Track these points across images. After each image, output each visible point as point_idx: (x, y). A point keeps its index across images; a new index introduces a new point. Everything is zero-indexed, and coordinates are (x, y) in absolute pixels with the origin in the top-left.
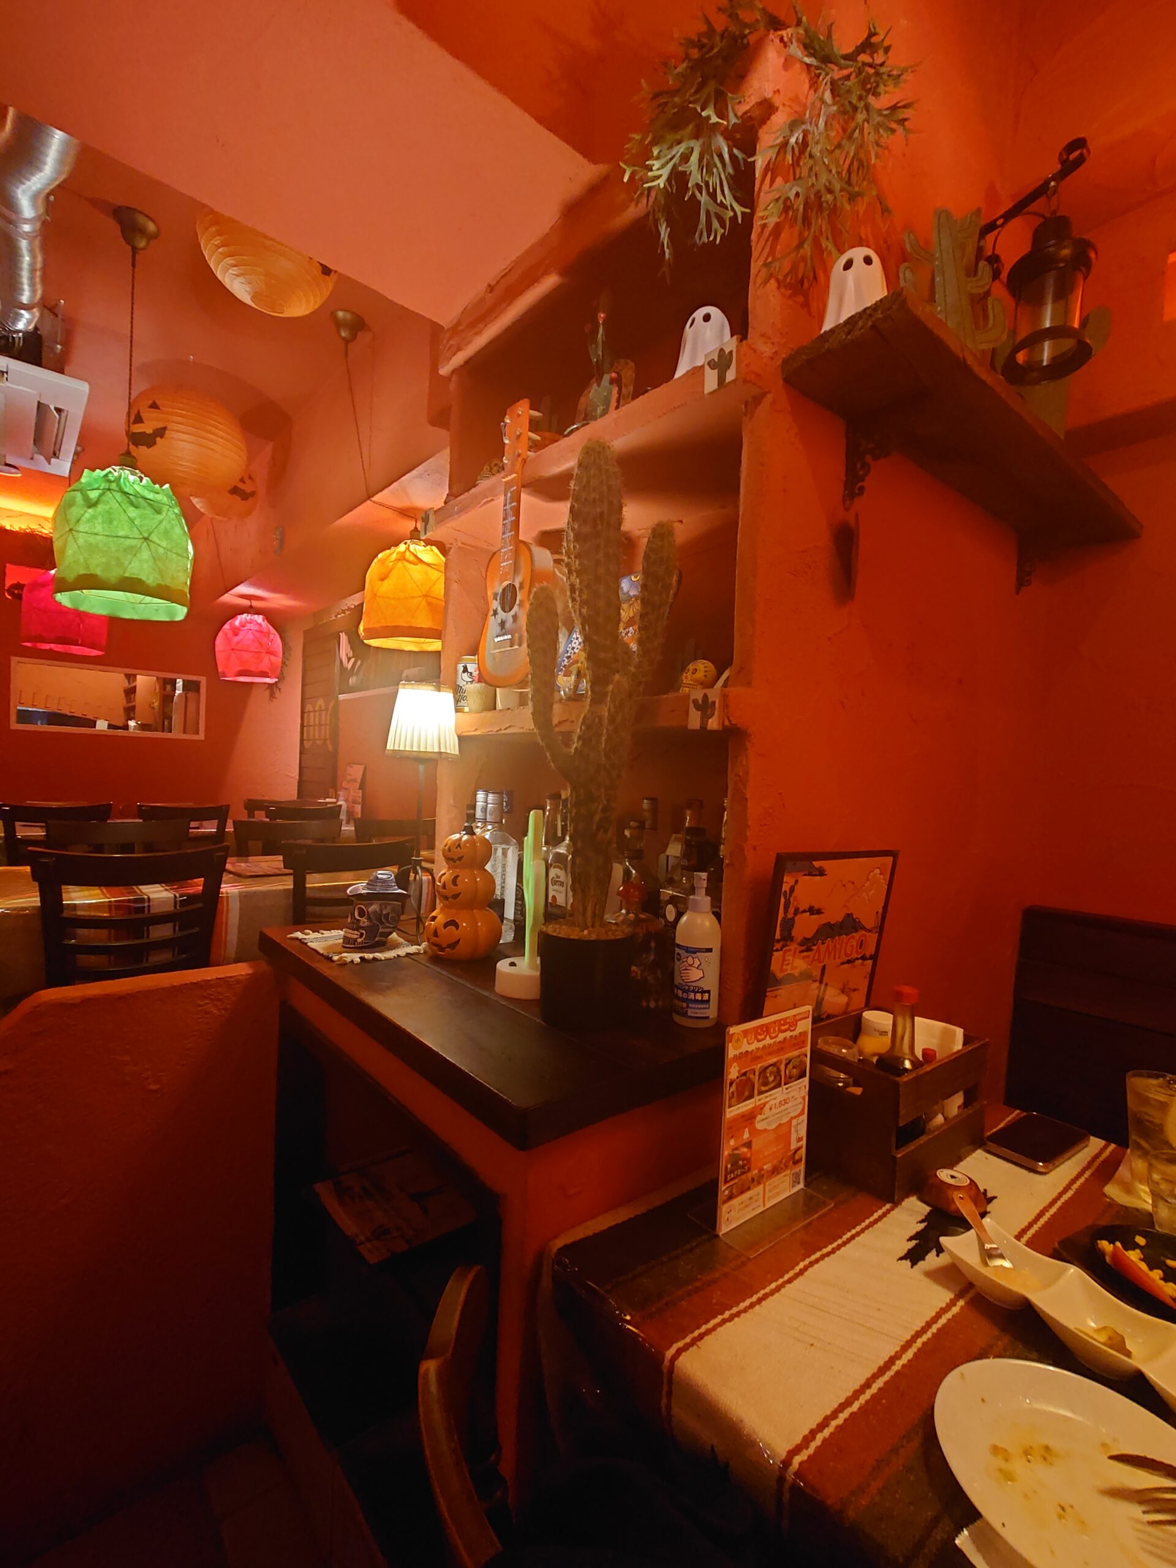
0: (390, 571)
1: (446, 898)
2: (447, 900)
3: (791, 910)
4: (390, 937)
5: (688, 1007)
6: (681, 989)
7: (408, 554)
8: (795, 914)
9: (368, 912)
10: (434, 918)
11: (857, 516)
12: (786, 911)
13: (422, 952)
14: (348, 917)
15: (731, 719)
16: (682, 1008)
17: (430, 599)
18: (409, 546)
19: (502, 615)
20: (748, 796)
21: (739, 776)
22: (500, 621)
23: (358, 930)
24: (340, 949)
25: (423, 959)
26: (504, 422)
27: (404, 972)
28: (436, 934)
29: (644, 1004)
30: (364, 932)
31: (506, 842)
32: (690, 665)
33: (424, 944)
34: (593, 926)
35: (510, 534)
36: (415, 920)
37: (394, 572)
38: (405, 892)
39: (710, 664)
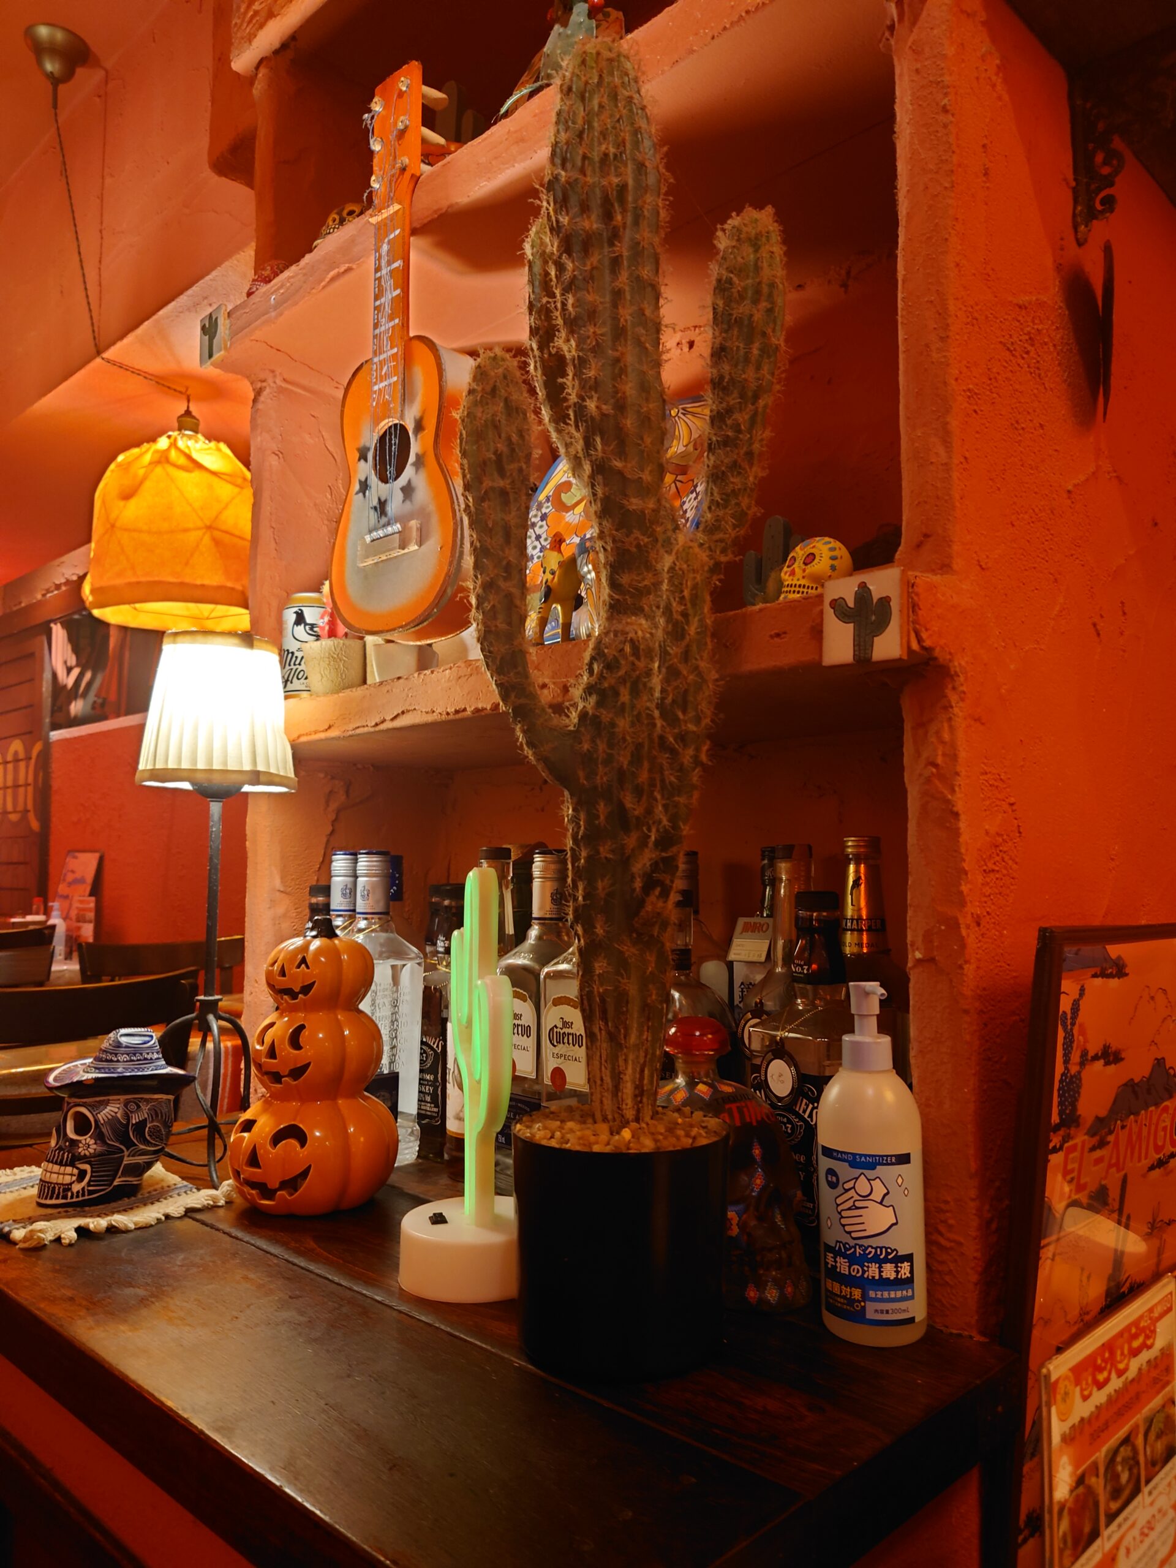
0: (141, 483)
1: (276, 1077)
2: (280, 1082)
3: (1075, 1057)
4: (149, 1173)
5: (865, 1297)
6: (844, 1256)
7: (173, 454)
8: (1082, 1064)
9: (96, 1121)
10: (248, 1126)
11: (1108, 250)
12: (1066, 1061)
13: (222, 1202)
14: (49, 1135)
15: (924, 635)
16: (851, 1301)
17: (217, 534)
18: (175, 440)
19: (378, 489)
20: (959, 807)
21: (936, 766)
22: (375, 502)
23: (73, 1165)
24: (32, 1210)
25: (224, 1220)
26: (369, 111)
27: (181, 1256)
28: (253, 1159)
29: (752, 1294)
30: (87, 1167)
31: (398, 953)
32: (798, 549)
33: (227, 1185)
34: (637, 1120)
35: (392, 324)
36: (205, 1132)
37: (148, 484)
38: (181, 1072)
39: (838, 544)
